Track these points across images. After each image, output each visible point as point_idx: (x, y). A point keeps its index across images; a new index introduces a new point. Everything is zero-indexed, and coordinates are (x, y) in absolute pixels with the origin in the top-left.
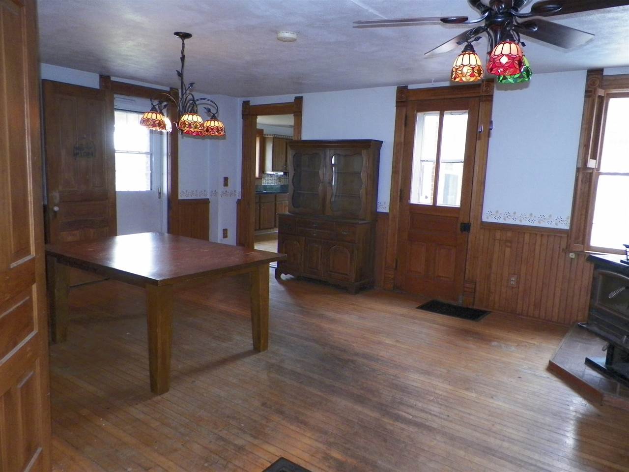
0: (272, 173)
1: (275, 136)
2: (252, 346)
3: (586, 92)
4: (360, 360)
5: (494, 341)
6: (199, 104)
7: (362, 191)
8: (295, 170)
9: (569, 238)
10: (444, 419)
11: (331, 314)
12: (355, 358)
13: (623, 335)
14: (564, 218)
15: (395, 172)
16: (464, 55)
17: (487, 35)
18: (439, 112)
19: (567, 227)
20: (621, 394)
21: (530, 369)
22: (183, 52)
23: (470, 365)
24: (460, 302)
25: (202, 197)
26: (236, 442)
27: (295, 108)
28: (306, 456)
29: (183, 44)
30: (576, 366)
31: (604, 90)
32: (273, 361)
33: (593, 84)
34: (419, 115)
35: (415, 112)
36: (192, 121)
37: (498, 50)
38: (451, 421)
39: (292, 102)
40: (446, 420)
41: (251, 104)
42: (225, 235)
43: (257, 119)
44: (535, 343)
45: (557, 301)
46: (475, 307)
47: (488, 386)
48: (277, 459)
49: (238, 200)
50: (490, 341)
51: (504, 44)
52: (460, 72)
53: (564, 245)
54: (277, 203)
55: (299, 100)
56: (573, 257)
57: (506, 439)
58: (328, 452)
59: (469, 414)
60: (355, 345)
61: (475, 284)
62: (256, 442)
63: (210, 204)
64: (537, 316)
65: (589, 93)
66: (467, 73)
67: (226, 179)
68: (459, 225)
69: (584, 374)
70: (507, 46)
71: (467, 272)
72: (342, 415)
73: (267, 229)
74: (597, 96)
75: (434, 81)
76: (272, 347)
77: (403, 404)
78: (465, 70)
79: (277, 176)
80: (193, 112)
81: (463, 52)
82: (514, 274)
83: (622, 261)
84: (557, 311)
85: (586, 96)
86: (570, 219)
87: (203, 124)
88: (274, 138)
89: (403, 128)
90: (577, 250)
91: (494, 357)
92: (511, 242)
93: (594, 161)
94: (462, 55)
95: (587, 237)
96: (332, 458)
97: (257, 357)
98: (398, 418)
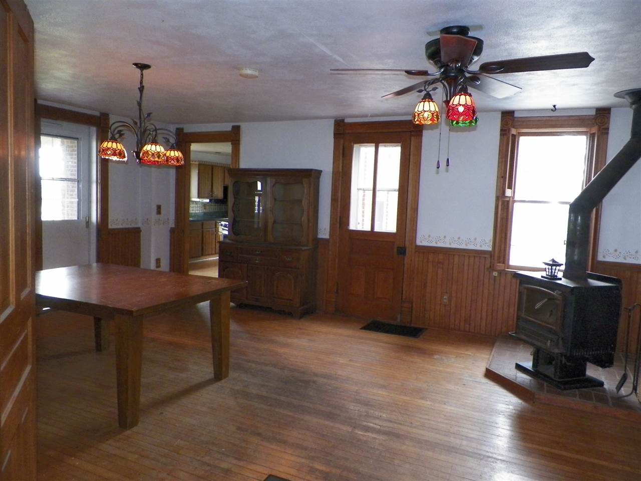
0: (198, 200)
1: (201, 162)
2: (213, 375)
3: (501, 130)
4: (321, 380)
5: (436, 354)
6: (159, 134)
7: (304, 219)
8: (235, 198)
9: (492, 258)
10: (408, 426)
11: (281, 339)
12: (315, 379)
13: (547, 341)
14: (487, 241)
15: (334, 200)
16: (424, 102)
17: (442, 85)
18: (374, 144)
19: (490, 249)
20: (548, 392)
21: (471, 377)
22: (141, 83)
23: (420, 377)
24: (399, 320)
25: (133, 226)
26: (222, 466)
27: (233, 137)
28: (293, 471)
29: (142, 74)
30: (508, 371)
31: (515, 130)
32: (237, 388)
33: (507, 124)
34: (356, 147)
35: (352, 144)
36: (156, 151)
37: (456, 100)
38: (415, 427)
39: (229, 131)
40: (411, 427)
41: (185, 131)
42: (158, 265)
43: (191, 147)
44: (470, 354)
45: (484, 314)
46: (412, 325)
47: (438, 394)
48: (267, 476)
49: (171, 228)
50: (432, 354)
51: (460, 96)
52: (422, 116)
53: (488, 265)
54: (205, 230)
55: (236, 130)
56: (496, 275)
57: (464, 438)
58: (311, 465)
59: (429, 420)
60: (312, 366)
61: (412, 304)
62: (242, 463)
63: (141, 233)
64: (467, 329)
65: (504, 132)
66: (428, 118)
67: (159, 207)
68: (395, 250)
69: (516, 377)
70: (463, 97)
71: (404, 292)
72: (317, 431)
73: (194, 257)
74: (511, 135)
75: (371, 116)
76: (232, 374)
77: (370, 417)
78: (426, 115)
79: (202, 203)
80: (154, 142)
81: (422, 99)
82: (447, 293)
83: (542, 277)
84: (484, 324)
85: (501, 135)
86: (492, 242)
87: (165, 154)
88: (199, 165)
89: (341, 157)
90: (499, 269)
91: (438, 368)
92: (442, 263)
93: (510, 190)
94: (423, 103)
95: (507, 257)
96: (317, 470)
97: (220, 385)
98: (367, 429)
